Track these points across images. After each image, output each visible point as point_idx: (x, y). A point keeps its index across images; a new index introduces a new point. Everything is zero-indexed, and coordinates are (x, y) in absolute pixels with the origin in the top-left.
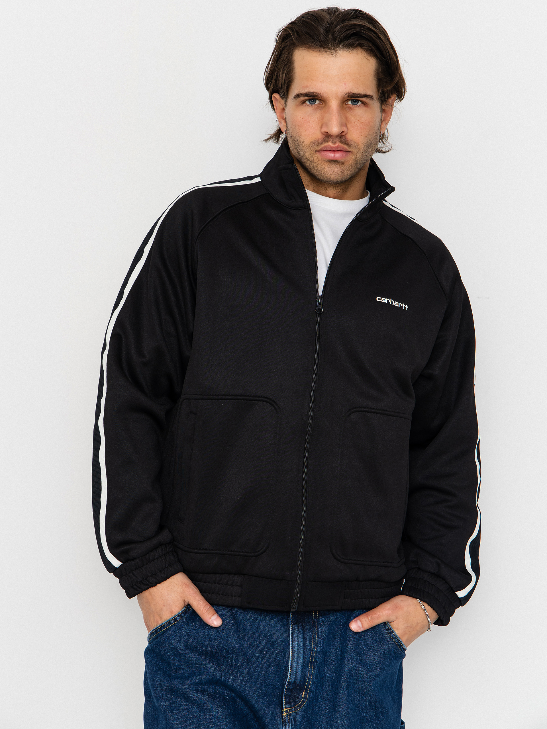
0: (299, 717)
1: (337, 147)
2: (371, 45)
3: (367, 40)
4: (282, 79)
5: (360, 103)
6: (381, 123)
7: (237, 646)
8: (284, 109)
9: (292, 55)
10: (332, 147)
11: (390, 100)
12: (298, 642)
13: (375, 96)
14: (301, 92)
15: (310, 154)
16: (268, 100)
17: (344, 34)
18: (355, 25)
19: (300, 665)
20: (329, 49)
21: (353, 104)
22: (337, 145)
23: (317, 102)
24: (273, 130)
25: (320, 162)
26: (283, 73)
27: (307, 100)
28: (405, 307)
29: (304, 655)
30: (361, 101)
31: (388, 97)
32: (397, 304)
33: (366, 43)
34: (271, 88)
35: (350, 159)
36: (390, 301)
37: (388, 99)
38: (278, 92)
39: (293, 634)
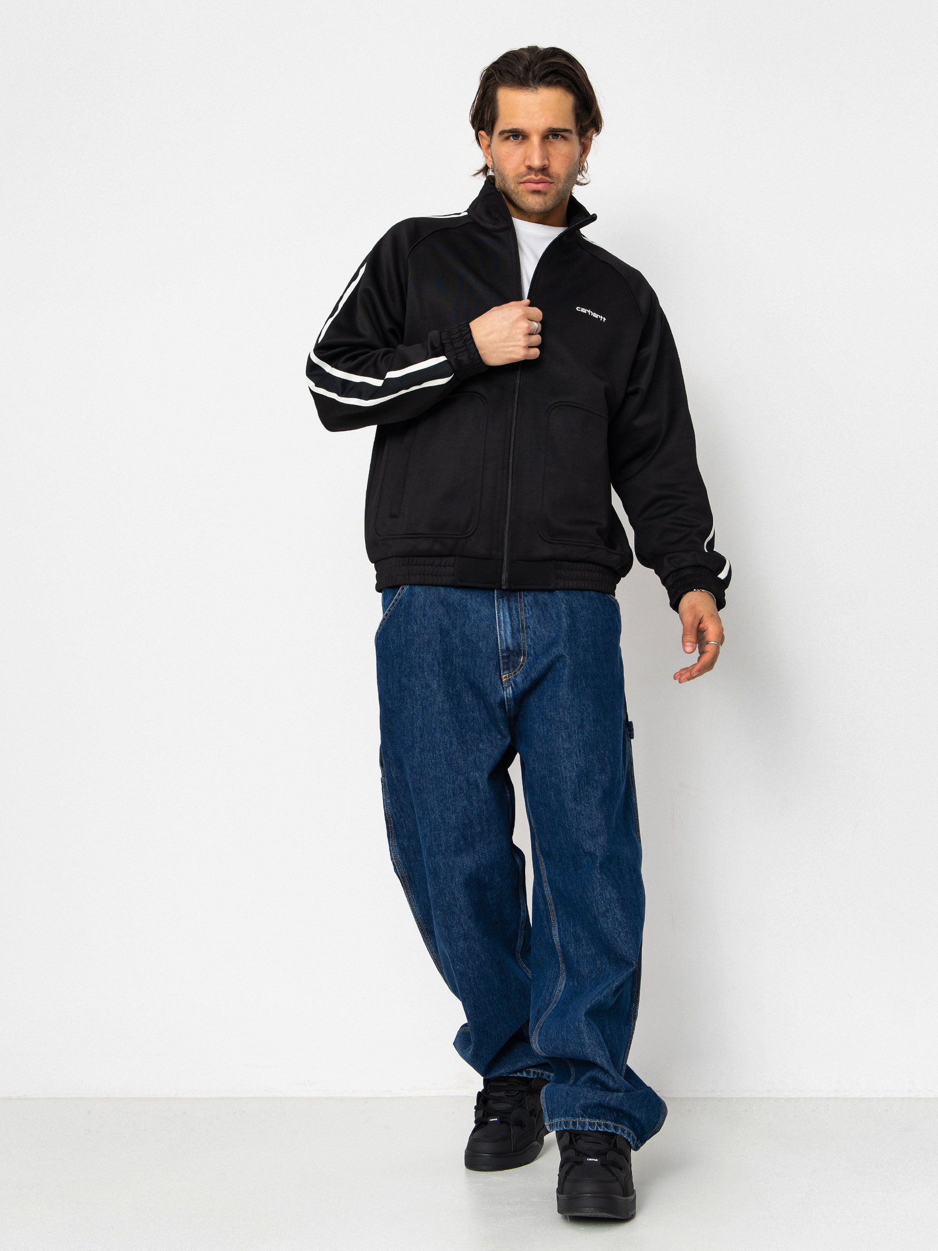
0: (519, 680)
1: (540, 179)
2: (568, 81)
3: (565, 76)
4: (487, 117)
5: (560, 136)
6: (581, 156)
7: (450, 627)
8: (489, 146)
9: (495, 93)
10: (535, 180)
11: (589, 134)
12: (503, 613)
13: (574, 131)
14: (505, 129)
15: (515, 187)
16: (474, 138)
17: (544, 72)
18: (554, 63)
19: (509, 633)
20: (530, 86)
21: (553, 138)
22: (539, 177)
23: (520, 138)
24: (481, 166)
25: (524, 193)
26: (488, 111)
27: (511, 136)
28: (603, 319)
29: (511, 623)
30: (561, 135)
31: (587, 131)
32: (595, 315)
33: (563, 79)
34: (477, 126)
35: (553, 190)
36: (589, 311)
37: (586, 132)
38: (483, 129)
39: (498, 607)
